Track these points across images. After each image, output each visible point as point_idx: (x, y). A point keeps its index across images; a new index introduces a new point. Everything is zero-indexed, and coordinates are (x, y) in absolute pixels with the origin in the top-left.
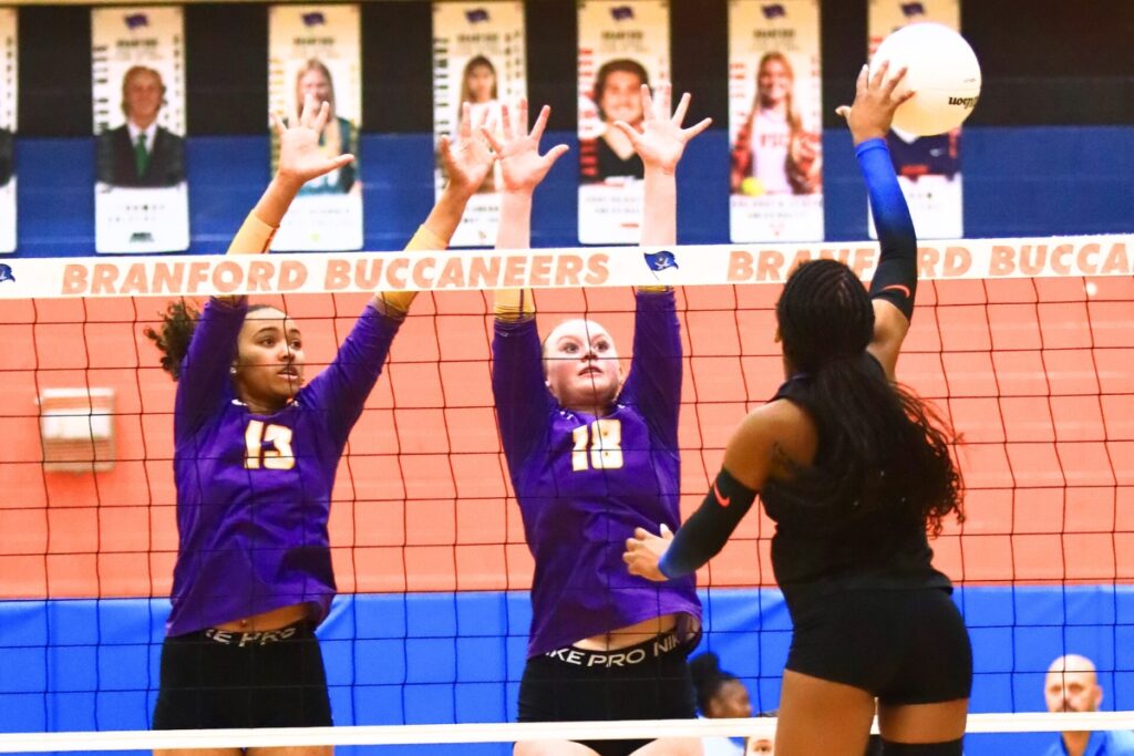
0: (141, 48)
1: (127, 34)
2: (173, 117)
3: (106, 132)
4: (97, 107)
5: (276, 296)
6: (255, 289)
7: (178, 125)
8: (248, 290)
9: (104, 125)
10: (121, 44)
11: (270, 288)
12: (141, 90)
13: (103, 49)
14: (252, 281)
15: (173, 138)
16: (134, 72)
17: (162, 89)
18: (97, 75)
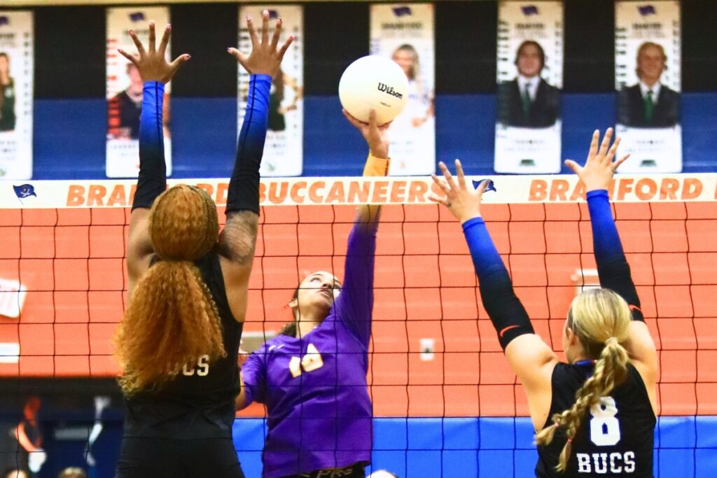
0: (651, 30)
1: (640, 19)
2: (672, 78)
3: (625, 88)
4: (618, 71)
5: (680, 203)
6: (665, 198)
7: (675, 84)
8: (660, 199)
9: (623, 84)
10: (637, 26)
11: (676, 198)
12: (650, 59)
13: (623, 30)
14: (663, 192)
15: (672, 92)
16: (645, 47)
17: (664, 58)
18: (619, 48)
